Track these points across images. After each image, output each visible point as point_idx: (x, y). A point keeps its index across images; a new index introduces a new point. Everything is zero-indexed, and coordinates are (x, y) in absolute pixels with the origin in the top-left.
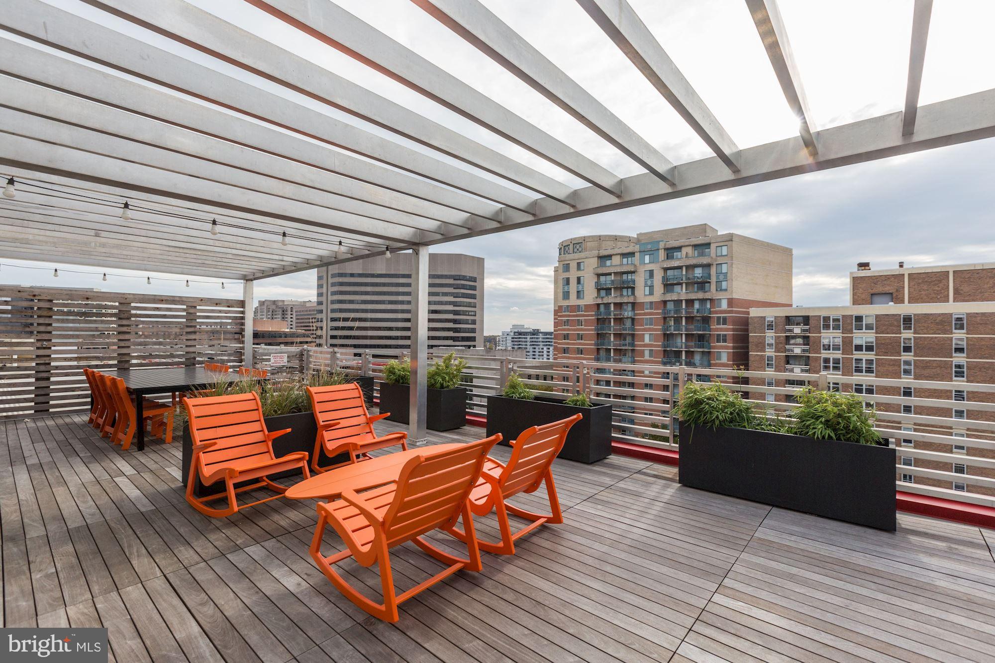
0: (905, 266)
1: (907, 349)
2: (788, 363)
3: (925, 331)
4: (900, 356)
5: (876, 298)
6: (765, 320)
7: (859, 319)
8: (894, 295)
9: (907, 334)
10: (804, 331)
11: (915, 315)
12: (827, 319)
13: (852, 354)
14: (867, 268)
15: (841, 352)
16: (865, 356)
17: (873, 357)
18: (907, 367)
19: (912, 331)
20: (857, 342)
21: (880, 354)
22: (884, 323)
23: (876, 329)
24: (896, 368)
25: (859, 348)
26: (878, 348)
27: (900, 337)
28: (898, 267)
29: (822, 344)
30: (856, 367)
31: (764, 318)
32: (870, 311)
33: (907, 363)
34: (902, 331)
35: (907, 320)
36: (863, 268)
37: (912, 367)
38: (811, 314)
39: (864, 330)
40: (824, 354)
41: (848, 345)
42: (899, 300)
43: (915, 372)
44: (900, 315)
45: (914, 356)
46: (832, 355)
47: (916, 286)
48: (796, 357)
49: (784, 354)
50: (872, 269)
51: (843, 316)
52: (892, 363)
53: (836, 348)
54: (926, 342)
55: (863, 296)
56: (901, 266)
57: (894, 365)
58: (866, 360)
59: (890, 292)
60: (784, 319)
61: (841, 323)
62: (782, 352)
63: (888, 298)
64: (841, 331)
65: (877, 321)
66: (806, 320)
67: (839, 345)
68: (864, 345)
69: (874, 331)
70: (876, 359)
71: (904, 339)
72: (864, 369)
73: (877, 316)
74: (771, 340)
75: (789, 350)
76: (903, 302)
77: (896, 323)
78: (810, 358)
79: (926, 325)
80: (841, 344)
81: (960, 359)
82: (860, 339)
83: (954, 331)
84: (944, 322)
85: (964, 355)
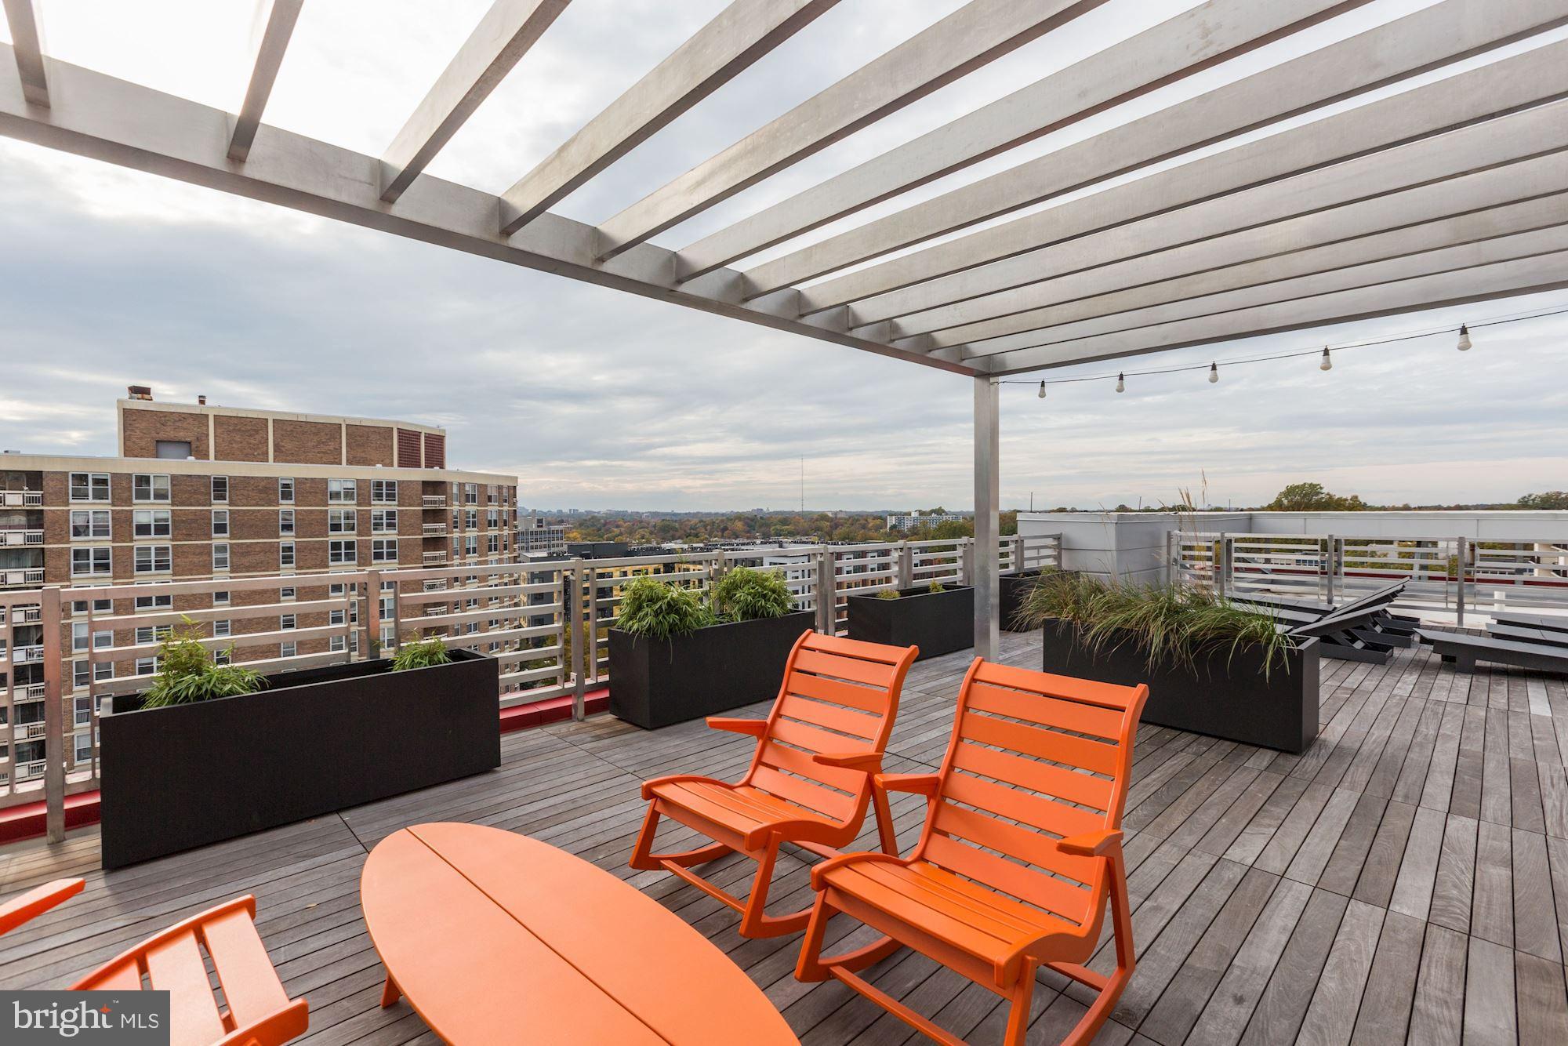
0: (208, 402)
1: (221, 528)
3: (244, 501)
4: (211, 539)
5: (163, 449)
7: (144, 480)
8: (194, 446)
9: (220, 507)
10: (30, 500)
11: (230, 477)
12: (80, 478)
13: (132, 541)
14: (146, 396)
15: (110, 538)
16: (152, 542)
17: (168, 544)
18: (220, 555)
19: (227, 502)
20: (140, 519)
21: (180, 537)
22: (183, 488)
23: (173, 497)
24: (205, 557)
25: (143, 529)
26: (175, 527)
27: (210, 511)
28: (195, 401)
29: (71, 524)
30: (138, 562)
32: (164, 467)
33: (221, 549)
34: (213, 501)
35: (220, 484)
36: (140, 396)
37: (228, 555)
38: (43, 468)
39: (152, 500)
40: (77, 543)
42: (203, 455)
43: (231, 562)
44: (209, 477)
45: (230, 538)
46: (94, 544)
47: (225, 436)
48: (15, 552)
50: (155, 399)
51: (114, 475)
52: (198, 551)
53: (101, 531)
54: (246, 518)
55: (143, 444)
56: (202, 402)
57: (201, 554)
58: (156, 549)
59: (188, 440)
61: (109, 487)
63: (183, 449)
64: (109, 501)
65: (173, 485)
66: (31, 479)
67: (108, 526)
68: (153, 523)
69: (169, 501)
70: (173, 546)
71: (215, 512)
72: (153, 564)
73: (174, 477)
76: (206, 456)
77: (203, 489)
78: (46, 552)
79: (245, 493)
80: (110, 524)
81: (287, 539)
82: (146, 515)
83: (281, 501)
84: (268, 489)
85: (293, 534)
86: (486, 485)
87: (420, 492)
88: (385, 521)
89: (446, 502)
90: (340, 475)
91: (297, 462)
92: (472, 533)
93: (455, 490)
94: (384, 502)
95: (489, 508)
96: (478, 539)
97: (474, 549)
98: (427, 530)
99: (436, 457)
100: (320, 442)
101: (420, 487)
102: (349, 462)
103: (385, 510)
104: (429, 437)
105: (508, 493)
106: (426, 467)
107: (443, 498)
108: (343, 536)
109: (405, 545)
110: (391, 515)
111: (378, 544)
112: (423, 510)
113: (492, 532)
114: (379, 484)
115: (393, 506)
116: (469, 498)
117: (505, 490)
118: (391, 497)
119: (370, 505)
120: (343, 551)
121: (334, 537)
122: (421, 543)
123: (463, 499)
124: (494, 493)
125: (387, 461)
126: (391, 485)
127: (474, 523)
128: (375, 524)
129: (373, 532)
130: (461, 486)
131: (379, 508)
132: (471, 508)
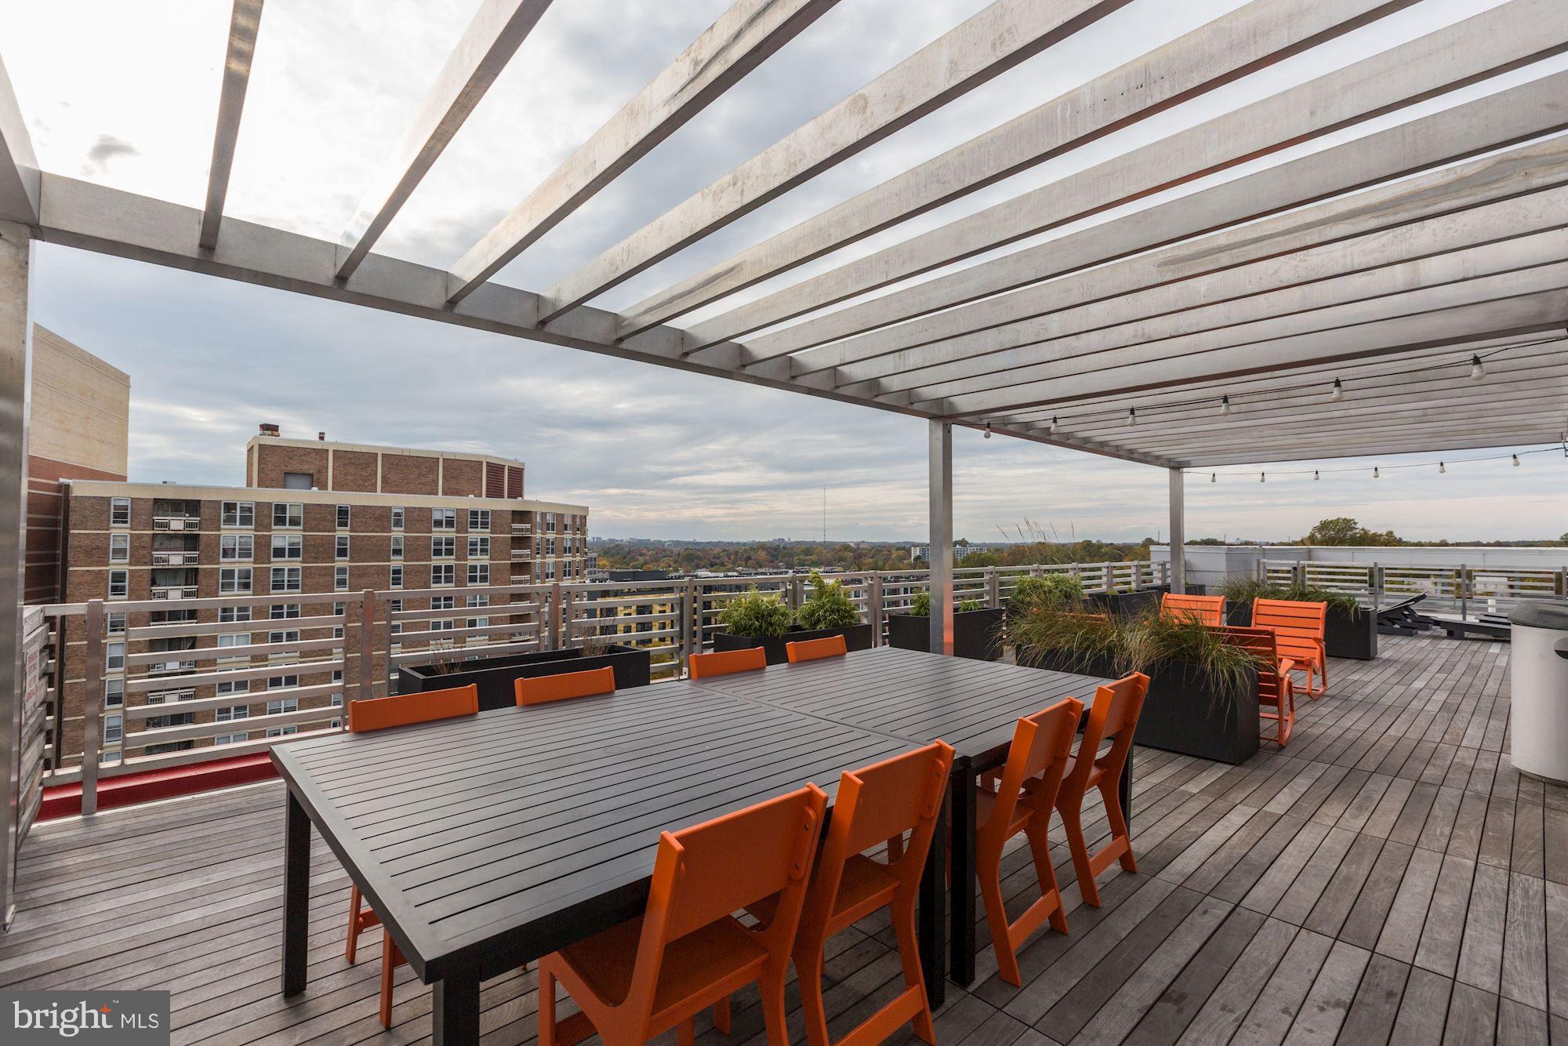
0: (327, 438)
1: (342, 553)
2: (154, 583)
3: (363, 528)
4: (334, 562)
5: (291, 480)
6: (109, 504)
7: (281, 508)
8: (315, 478)
9: (343, 533)
10: (189, 525)
11: (352, 506)
12: (230, 507)
13: (270, 563)
14: (275, 433)
15: (252, 559)
16: (286, 563)
17: (298, 566)
19: (348, 528)
20: (277, 543)
21: (309, 559)
22: (315, 516)
23: (305, 524)
24: (328, 579)
25: (279, 552)
26: (305, 551)
27: (334, 536)
28: (316, 438)
29: (221, 547)
30: (273, 581)
31: (109, 499)
32: (296, 497)
33: (342, 571)
34: (337, 528)
35: (343, 512)
36: (270, 432)
37: (347, 577)
38: (203, 497)
39: (287, 526)
40: (225, 564)
41: (263, 549)
42: (323, 486)
43: (350, 583)
44: (335, 506)
45: (350, 562)
46: (239, 565)
47: (342, 468)
48: (175, 571)
49: (150, 567)
50: (281, 436)
51: (258, 504)
52: (322, 572)
53: (245, 553)
54: (363, 543)
55: (273, 475)
56: (322, 438)
57: (325, 575)
58: (289, 570)
59: (311, 472)
60: (152, 502)
61: (253, 514)
62: (145, 564)
63: (306, 481)
64: (253, 527)
65: (305, 513)
66: (192, 507)
67: (250, 549)
68: (287, 547)
69: (301, 527)
70: (303, 567)
71: (339, 538)
72: (286, 583)
73: (306, 506)
74: (123, 543)
75: (158, 560)
76: (325, 487)
77: (329, 517)
78: (200, 572)
79: (363, 520)
80: (253, 547)
81: (397, 562)
82: (281, 540)
83: (393, 528)
84: (382, 517)
85: (402, 558)
86: (563, 515)
87: (509, 521)
88: (479, 547)
89: (531, 530)
90: (442, 504)
91: (400, 492)
92: (551, 559)
93: (538, 519)
94: (479, 530)
95: (565, 536)
96: (556, 564)
97: (552, 573)
98: (515, 556)
99: (516, 491)
100: (420, 475)
101: (510, 517)
102: (445, 493)
103: (479, 537)
104: (511, 469)
105: (580, 522)
106: (509, 497)
107: (528, 526)
108: (443, 561)
109: (496, 569)
110: (484, 541)
111: (473, 568)
112: (513, 538)
113: (567, 558)
114: (474, 513)
115: (486, 534)
116: (550, 527)
117: (578, 520)
118: (485, 525)
119: (467, 532)
120: (443, 574)
121: (436, 561)
122: (509, 567)
123: (545, 527)
124: (568, 521)
125: (477, 492)
126: (485, 514)
127: (553, 549)
128: (471, 550)
129: (469, 557)
130: (543, 515)
131: (475, 534)
132: (551, 536)
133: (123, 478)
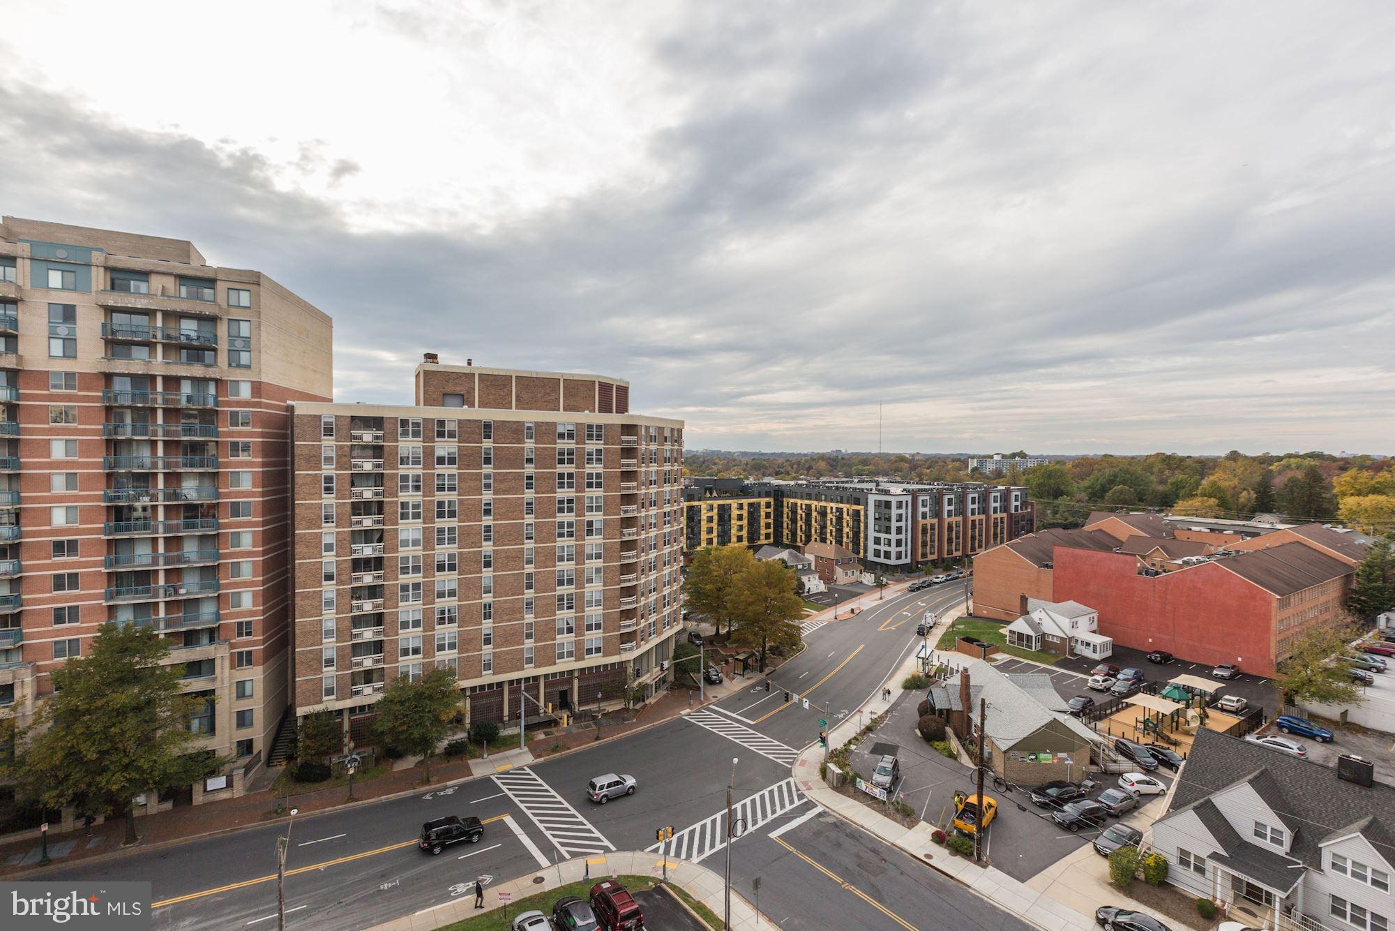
0: (473, 364)
1: (487, 461)
2: (353, 485)
3: (503, 440)
4: (481, 469)
5: (448, 400)
6: (320, 421)
7: (441, 423)
8: (465, 398)
9: (487, 444)
10: (376, 438)
11: (494, 421)
12: (404, 422)
13: (434, 469)
14: (435, 361)
15: (421, 466)
16: (446, 470)
17: (455, 472)
18: (487, 481)
19: (492, 440)
20: (440, 452)
21: (463, 466)
22: (468, 430)
23: (459, 437)
24: (478, 483)
25: (441, 461)
26: (460, 460)
27: (481, 447)
28: (465, 364)
29: (399, 456)
30: (437, 484)
31: (320, 417)
32: (452, 414)
33: (487, 477)
34: (483, 440)
35: (487, 426)
36: (431, 360)
37: (492, 481)
38: (386, 414)
39: (446, 438)
40: (403, 470)
41: (430, 459)
43: (494, 488)
44: (481, 421)
45: (494, 469)
46: (412, 470)
47: (485, 389)
48: (368, 475)
49: (350, 472)
50: (441, 363)
51: (424, 420)
52: (474, 477)
53: (416, 461)
54: (504, 453)
55: (435, 396)
56: (469, 364)
57: (476, 480)
58: (449, 475)
59: (462, 393)
60: (349, 419)
61: (421, 429)
62: (346, 469)
63: (458, 400)
64: (421, 439)
65: (459, 427)
66: (376, 422)
67: (420, 458)
68: (447, 456)
69: (456, 440)
70: (459, 473)
71: (485, 448)
72: (446, 487)
73: (460, 421)
74: (330, 452)
75: (356, 466)
76: (473, 406)
77: (477, 431)
78: (385, 476)
79: (503, 433)
80: (422, 456)
81: (529, 470)
82: (442, 450)
83: (526, 440)
84: (516, 431)
85: (533, 466)
86: (663, 428)
87: (620, 433)
88: (594, 457)
89: (637, 442)
90: (564, 419)
91: (530, 409)
92: (654, 468)
93: (643, 432)
94: (594, 441)
95: (665, 447)
96: (657, 472)
97: (655, 481)
98: (624, 465)
99: (623, 408)
100: (545, 394)
101: (619, 429)
102: (565, 409)
103: (595, 447)
104: (618, 388)
105: (677, 436)
106: (617, 412)
107: (635, 438)
108: (566, 469)
109: (608, 475)
110: (599, 451)
111: (590, 476)
112: (621, 448)
113: (667, 467)
114: (590, 427)
115: (600, 445)
116: (653, 439)
117: (676, 432)
118: (599, 437)
119: (585, 444)
120: (566, 481)
121: (561, 469)
122: (619, 475)
123: (648, 439)
124: (667, 434)
125: (591, 408)
126: (599, 427)
127: (655, 459)
128: (588, 459)
129: (587, 466)
130: (647, 428)
131: (592, 446)
132: (653, 447)
133: (331, 400)
